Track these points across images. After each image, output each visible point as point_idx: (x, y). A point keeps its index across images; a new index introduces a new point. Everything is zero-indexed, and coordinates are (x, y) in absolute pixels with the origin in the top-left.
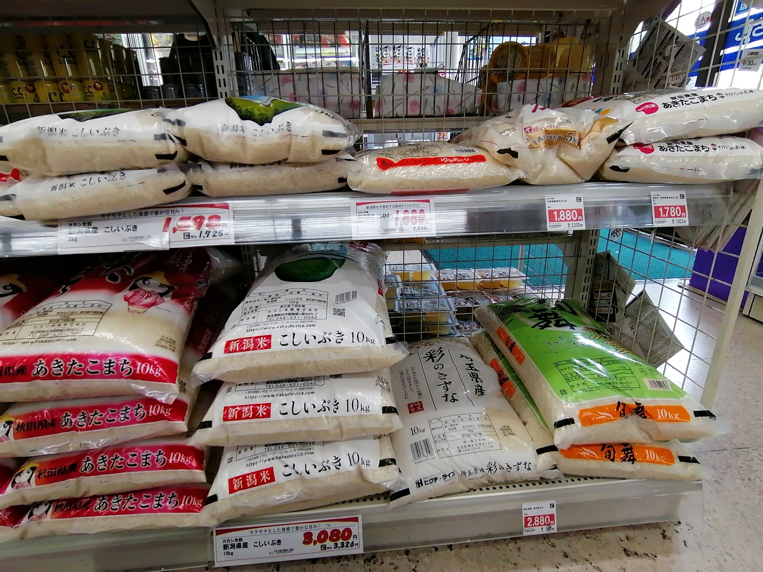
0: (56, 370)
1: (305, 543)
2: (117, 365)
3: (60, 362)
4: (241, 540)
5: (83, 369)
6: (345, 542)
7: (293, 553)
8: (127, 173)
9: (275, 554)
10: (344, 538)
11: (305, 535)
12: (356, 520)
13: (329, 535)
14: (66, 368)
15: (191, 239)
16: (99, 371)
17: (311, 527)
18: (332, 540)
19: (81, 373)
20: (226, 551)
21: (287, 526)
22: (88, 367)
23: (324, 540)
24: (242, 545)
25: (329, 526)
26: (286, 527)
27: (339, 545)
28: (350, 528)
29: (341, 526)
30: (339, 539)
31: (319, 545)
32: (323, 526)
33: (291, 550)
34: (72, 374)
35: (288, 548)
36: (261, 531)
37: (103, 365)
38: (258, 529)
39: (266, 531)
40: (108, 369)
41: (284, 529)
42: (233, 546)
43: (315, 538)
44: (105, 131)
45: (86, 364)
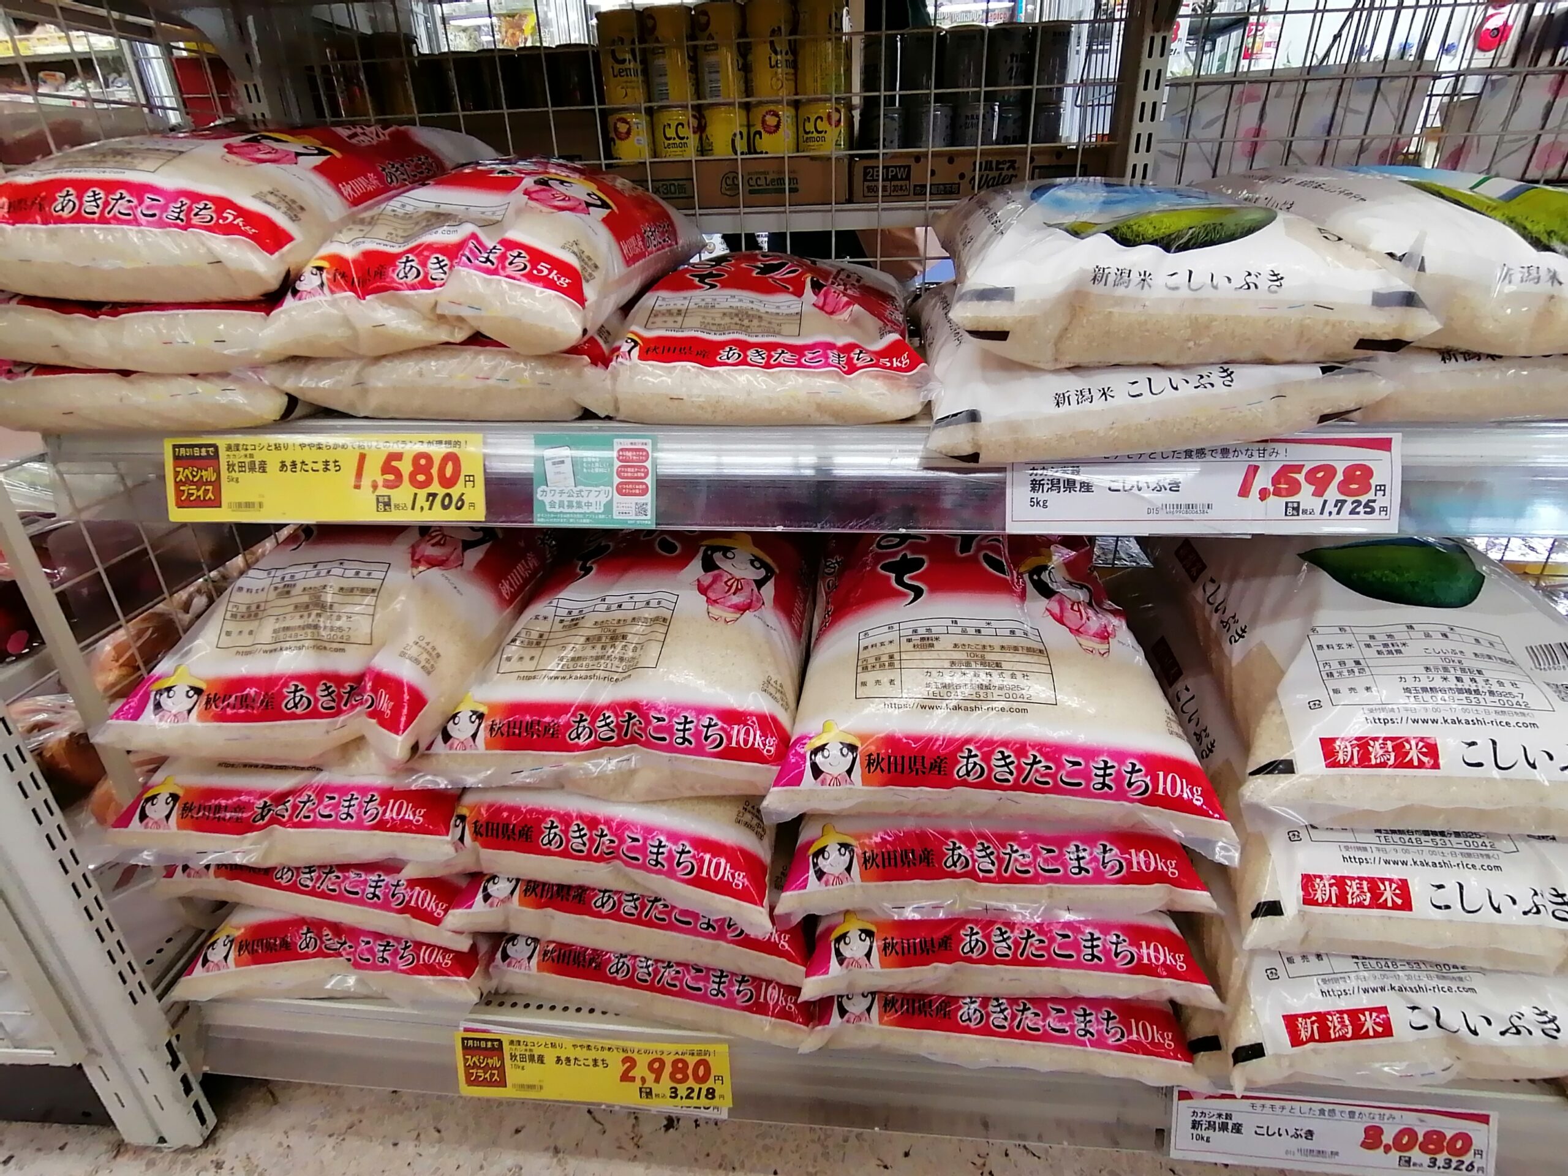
0: (1000, 772)
1: (1364, 1145)
2: (1119, 772)
3: (1009, 756)
4: (1229, 1116)
5: (1053, 776)
6: (1454, 1159)
7: (1337, 1159)
8: (1239, 371)
9: (1298, 1156)
10: (1454, 1151)
11: (1366, 1130)
12: (1484, 1119)
13: (1421, 1139)
14: (1020, 769)
15: (1301, 516)
16: (1083, 782)
17: (1382, 1117)
18: (1424, 1149)
19: (1047, 783)
20: (1195, 1132)
21: (1331, 1107)
22: (1063, 772)
23: (1408, 1147)
24: (1230, 1127)
25: (1422, 1121)
26: (1327, 1107)
27: (1440, 1162)
28: (1470, 1134)
29: (1450, 1128)
30: (1442, 1151)
31: (1395, 1154)
32: (1410, 1120)
33: (1335, 1154)
34: (1031, 782)
35: (1329, 1150)
36: (1272, 1107)
37: (1091, 771)
38: (1268, 1103)
39: (1283, 1108)
40: (1101, 780)
41: (1322, 1112)
42: (1211, 1126)
43: (1387, 1138)
44: (1249, 279)
45: (1060, 766)
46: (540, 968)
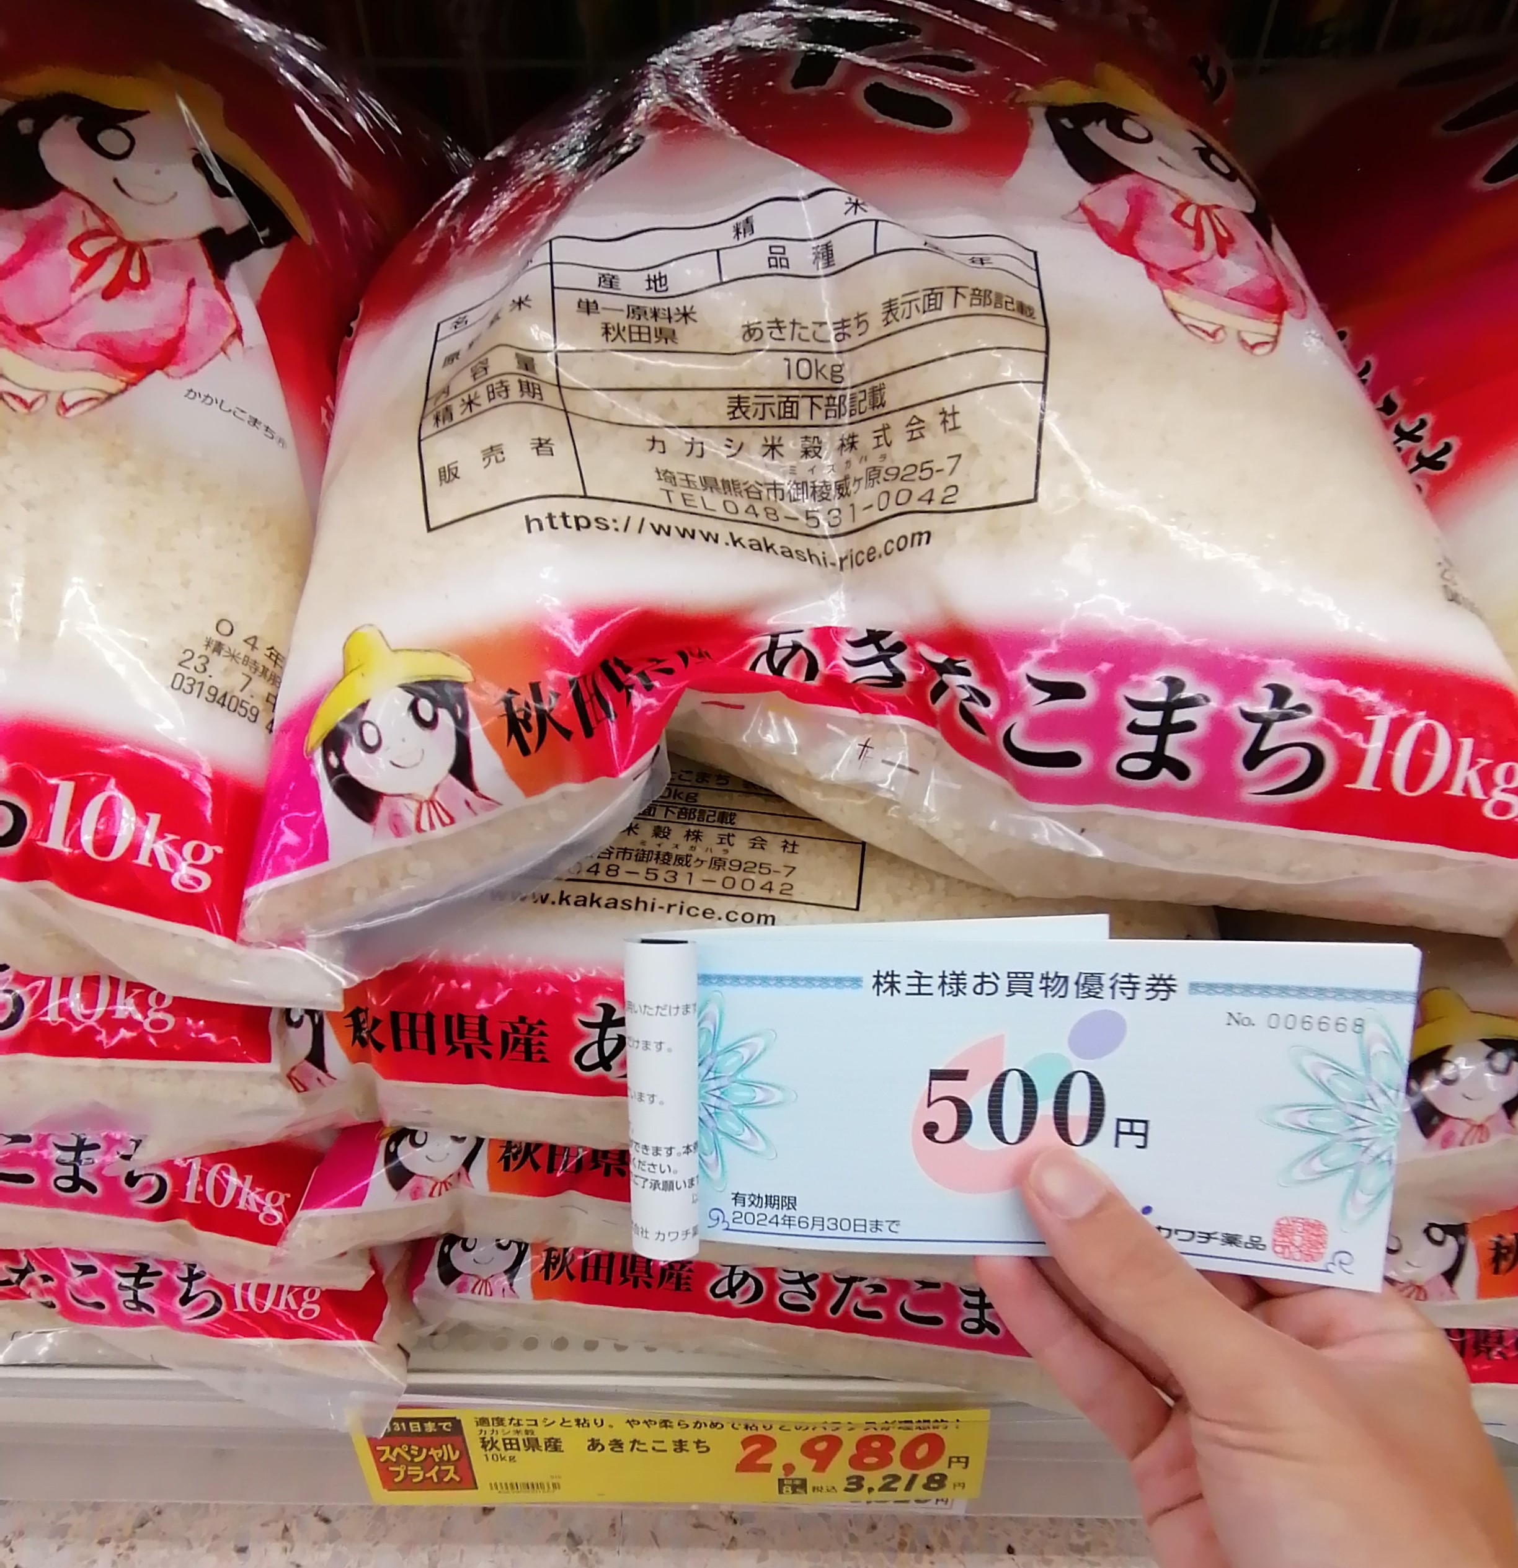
46: (539, 1292)
